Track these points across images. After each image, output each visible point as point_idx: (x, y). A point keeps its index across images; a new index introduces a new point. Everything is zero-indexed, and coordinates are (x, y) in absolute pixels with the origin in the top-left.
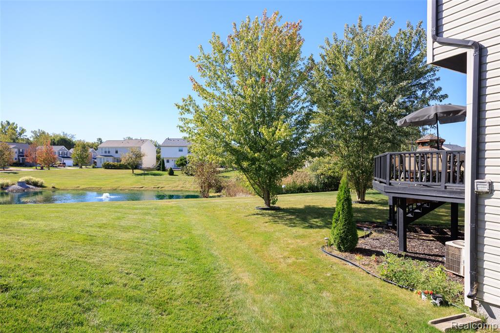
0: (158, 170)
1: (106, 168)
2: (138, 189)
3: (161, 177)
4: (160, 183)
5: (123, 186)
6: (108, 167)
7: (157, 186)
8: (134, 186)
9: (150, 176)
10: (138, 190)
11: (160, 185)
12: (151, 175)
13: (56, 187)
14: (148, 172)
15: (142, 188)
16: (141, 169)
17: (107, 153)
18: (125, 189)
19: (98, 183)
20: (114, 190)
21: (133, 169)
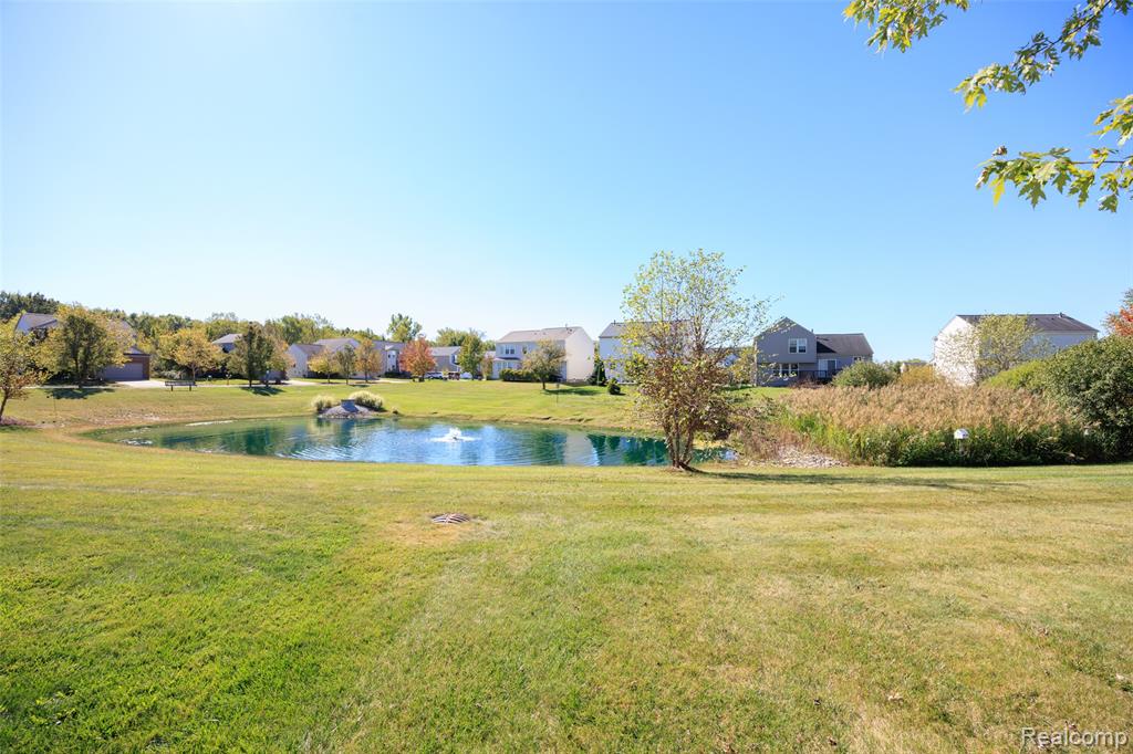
0: (594, 384)
1: (505, 380)
2: (539, 421)
3: (594, 397)
4: (585, 410)
5: (512, 414)
6: (508, 377)
7: (579, 417)
8: (533, 415)
9: (573, 395)
10: (537, 424)
11: (585, 416)
12: (576, 393)
13: (400, 412)
14: (578, 388)
15: (548, 419)
16: (565, 382)
17: (510, 354)
18: (515, 422)
19: (470, 407)
20: (494, 421)
21: (544, 381)
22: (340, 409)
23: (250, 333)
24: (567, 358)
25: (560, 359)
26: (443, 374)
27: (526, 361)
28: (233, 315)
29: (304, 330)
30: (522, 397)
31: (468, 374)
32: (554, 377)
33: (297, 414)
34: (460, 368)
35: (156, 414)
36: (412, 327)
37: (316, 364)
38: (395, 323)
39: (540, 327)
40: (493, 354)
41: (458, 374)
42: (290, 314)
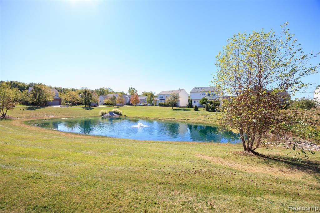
0: (188, 107)
1: (160, 106)
2: (171, 120)
3: (189, 111)
4: (186, 116)
5: (162, 117)
6: (161, 105)
7: (185, 119)
8: (168, 118)
9: (182, 111)
11: (187, 118)
12: (183, 110)
13: (126, 116)
14: (183, 109)
15: (174, 119)
16: (179, 107)
17: (162, 98)
18: (162, 120)
19: (149, 114)
20: (156, 119)
21: (172, 106)
22: (108, 114)
23: (85, 92)
24: (180, 99)
25: (178, 99)
26: (142, 104)
27: (166, 100)
28: (87, 88)
29: (105, 92)
30: (164, 111)
31: (149, 104)
32: (176, 105)
33: (96, 116)
34: (147, 103)
35: (54, 115)
36: (135, 91)
37: (106, 101)
38: (130, 90)
39: (171, 90)
40: (157, 98)
41: (147, 104)
42: (102, 87)
